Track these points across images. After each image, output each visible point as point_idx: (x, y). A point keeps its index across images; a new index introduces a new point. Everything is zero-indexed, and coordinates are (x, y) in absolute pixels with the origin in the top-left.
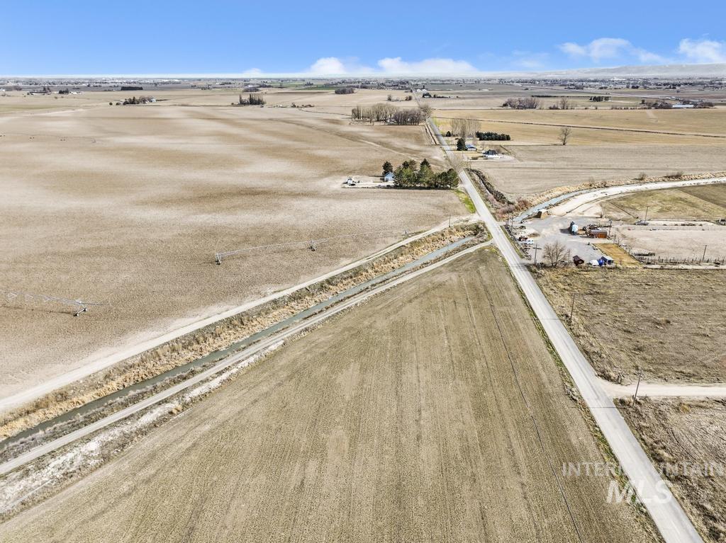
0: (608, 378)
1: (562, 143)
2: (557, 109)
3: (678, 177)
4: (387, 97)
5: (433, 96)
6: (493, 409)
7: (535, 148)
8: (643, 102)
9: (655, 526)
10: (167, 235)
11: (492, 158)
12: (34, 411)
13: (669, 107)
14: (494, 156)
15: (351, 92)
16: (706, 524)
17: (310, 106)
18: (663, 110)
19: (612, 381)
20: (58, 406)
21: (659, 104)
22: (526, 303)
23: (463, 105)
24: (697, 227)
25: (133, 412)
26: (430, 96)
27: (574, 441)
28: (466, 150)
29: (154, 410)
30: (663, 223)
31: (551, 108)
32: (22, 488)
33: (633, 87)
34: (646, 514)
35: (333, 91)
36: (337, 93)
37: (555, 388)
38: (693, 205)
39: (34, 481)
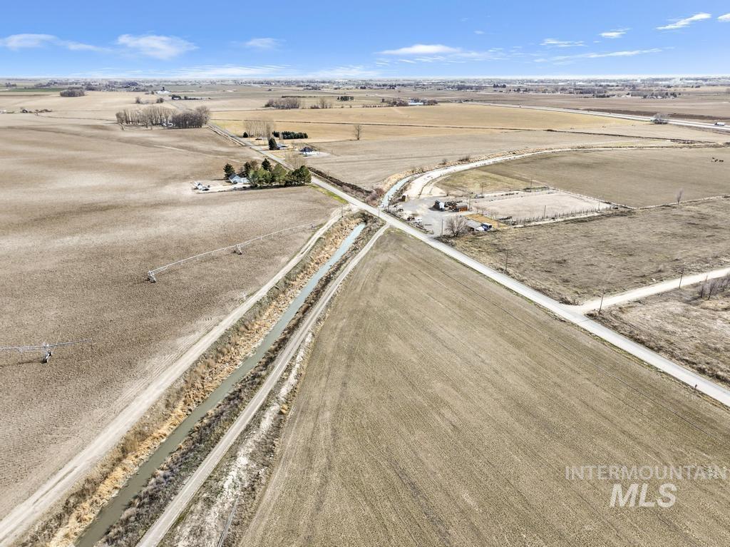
0: (567, 303)
1: (356, 138)
2: (318, 108)
3: (467, 160)
4: (135, 100)
5: (183, 98)
6: (522, 341)
7: (338, 144)
8: (383, 101)
9: (674, 377)
10: (49, 264)
11: (310, 155)
12: (125, 457)
13: (406, 105)
14: (311, 153)
15: (81, 94)
16: (693, 368)
17: (47, 111)
18: (402, 107)
19: (571, 304)
20: (143, 446)
21: (398, 102)
22: (464, 265)
23: (224, 106)
24: (515, 195)
25: (247, 422)
26: (180, 99)
27: (589, 346)
28: (278, 149)
29: (265, 416)
30: (493, 194)
31: (312, 108)
32: (218, 514)
33: (361, 88)
34: (664, 373)
35: (58, 94)
36: (63, 95)
37: (544, 318)
38: (499, 180)
39: (223, 504)
